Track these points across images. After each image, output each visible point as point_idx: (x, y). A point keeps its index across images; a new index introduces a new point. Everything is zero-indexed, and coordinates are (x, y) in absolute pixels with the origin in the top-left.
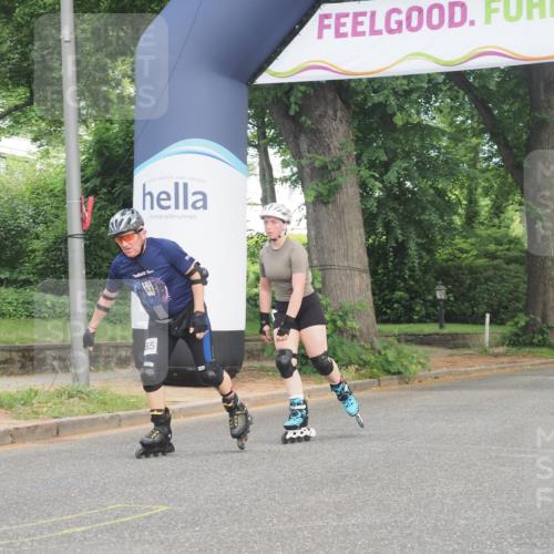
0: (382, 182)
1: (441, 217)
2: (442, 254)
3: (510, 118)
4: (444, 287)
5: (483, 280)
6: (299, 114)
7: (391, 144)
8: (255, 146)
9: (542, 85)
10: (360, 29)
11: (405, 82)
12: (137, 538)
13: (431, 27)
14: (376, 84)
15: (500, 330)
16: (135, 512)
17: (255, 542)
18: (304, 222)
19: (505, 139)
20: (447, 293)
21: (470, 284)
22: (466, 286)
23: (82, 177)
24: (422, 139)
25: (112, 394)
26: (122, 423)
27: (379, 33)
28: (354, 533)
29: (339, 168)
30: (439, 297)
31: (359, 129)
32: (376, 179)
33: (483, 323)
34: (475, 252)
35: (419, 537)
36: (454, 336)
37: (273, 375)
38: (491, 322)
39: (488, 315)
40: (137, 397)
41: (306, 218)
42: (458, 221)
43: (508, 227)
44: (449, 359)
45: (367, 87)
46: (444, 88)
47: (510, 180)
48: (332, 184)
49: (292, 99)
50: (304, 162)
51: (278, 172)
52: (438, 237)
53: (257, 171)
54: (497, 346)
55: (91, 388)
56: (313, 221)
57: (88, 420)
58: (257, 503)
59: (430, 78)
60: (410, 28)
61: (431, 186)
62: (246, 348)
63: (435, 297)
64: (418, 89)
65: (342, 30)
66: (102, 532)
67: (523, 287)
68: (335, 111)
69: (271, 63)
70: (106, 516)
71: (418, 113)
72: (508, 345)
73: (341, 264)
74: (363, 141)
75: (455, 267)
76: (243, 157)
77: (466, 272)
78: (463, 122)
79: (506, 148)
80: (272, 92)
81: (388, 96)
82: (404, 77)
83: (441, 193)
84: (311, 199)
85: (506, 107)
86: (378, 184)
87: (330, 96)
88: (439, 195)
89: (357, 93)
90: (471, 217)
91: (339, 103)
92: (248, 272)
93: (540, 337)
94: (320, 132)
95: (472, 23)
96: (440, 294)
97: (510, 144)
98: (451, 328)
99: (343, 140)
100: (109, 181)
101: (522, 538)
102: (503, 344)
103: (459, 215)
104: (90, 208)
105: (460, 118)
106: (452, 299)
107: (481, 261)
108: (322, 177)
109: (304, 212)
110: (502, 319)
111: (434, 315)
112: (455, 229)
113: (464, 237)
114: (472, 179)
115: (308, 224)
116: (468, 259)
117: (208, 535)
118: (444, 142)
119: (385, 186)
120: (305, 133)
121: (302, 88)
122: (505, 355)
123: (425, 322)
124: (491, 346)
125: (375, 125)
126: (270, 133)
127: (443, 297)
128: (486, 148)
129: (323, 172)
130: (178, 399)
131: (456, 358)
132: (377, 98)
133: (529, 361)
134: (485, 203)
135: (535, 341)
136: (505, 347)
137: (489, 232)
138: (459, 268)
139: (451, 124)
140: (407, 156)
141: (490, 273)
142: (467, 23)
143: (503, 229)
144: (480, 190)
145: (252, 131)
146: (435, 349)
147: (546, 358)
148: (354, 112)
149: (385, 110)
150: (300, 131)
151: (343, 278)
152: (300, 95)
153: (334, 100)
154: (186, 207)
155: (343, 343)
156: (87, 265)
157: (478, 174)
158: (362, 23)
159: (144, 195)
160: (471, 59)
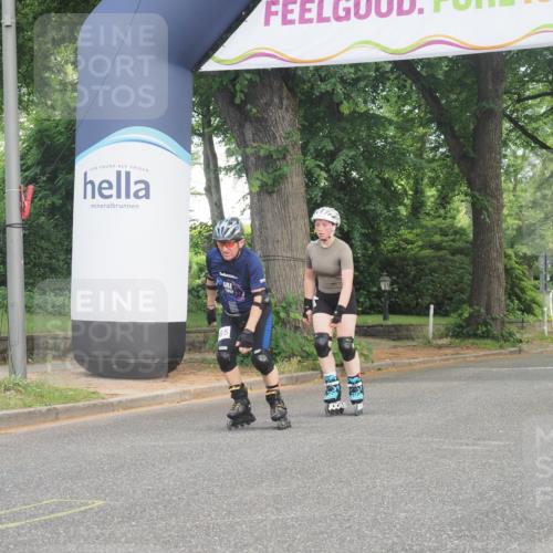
0: (328, 171)
1: (387, 207)
2: (388, 244)
3: (456, 107)
4: (388, 278)
5: (428, 272)
6: (244, 103)
7: (337, 133)
8: (199, 135)
9: (490, 74)
10: (308, 16)
11: (352, 70)
12: (72, 533)
13: (379, 14)
14: (323, 73)
15: (444, 321)
16: (71, 507)
17: (193, 536)
18: (248, 212)
19: (452, 129)
20: (392, 284)
21: (415, 276)
22: (411, 277)
23: (22, 165)
24: (369, 128)
25: (49, 387)
26: (60, 416)
27: (327, 20)
28: (293, 525)
29: (284, 157)
30: (383, 288)
31: (305, 117)
32: (321, 169)
33: (428, 315)
34: (420, 243)
35: (358, 530)
36: (398, 328)
37: (214, 367)
38: (435, 314)
39: (432, 307)
40: (75, 390)
41: (251, 207)
42: (403, 211)
43: (454, 218)
44: (393, 351)
45: (314, 75)
46: (392, 77)
47: (457, 170)
48: (278, 173)
49: (238, 87)
50: (249, 151)
51: (222, 161)
52: (384, 228)
53: (202, 160)
54: (441, 338)
55: (29, 381)
56: (257, 211)
57: (25, 413)
58: (196, 497)
59: (377, 66)
60: (357, 15)
61: (377, 176)
62: (187, 340)
63: (380, 288)
64: (365, 77)
65: (290, 17)
66: (36, 527)
67: (468, 278)
68: (281, 100)
69: (217, 50)
70: (41, 511)
71: (365, 102)
72: (452, 337)
73: (285, 254)
74: (308, 130)
75: (400, 258)
76: (187, 146)
77: (411, 263)
78: (410, 112)
79: (452, 138)
80: (217, 79)
81: (335, 85)
82: (352, 66)
83: (387, 183)
84: (256, 189)
85: (453, 97)
86: (324, 174)
87: (276, 84)
88: (385, 186)
89: (304, 82)
90: (417, 207)
91: (285, 92)
92: (190, 263)
93: (484, 329)
94: (266, 121)
95: (421, 11)
96: (385, 286)
97: (457, 134)
98: (395, 320)
99: (289, 129)
100: (49, 169)
101: (461, 531)
102: (447, 336)
103: (405, 205)
104: (29, 197)
105: (407, 108)
106: (396, 290)
107: (427, 252)
108: (267, 166)
109: (248, 201)
110: (446, 311)
111: (378, 306)
112: (400, 220)
113: (409, 228)
114: (419, 169)
115: (252, 214)
116: (413, 250)
117: (145, 530)
118: (391, 132)
119: (330, 176)
120: (251, 122)
121: (248, 76)
122: (448, 346)
123: (368, 314)
124: (434, 337)
125: (322, 114)
126: (215, 121)
127: (387, 288)
128: (433, 138)
129: (267, 162)
130: (117, 392)
131: (400, 349)
132: (324, 87)
133: (473, 352)
134: (431, 193)
135: (479, 332)
136: (449, 339)
137: (434, 223)
138: (405, 259)
139: (399, 113)
140: (353, 145)
141: (435, 264)
142: (416, 11)
143: (449, 220)
144: (426, 181)
145: (196, 119)
146: (378, 341)
147: (490, 349)
148: (301, 101)
149: (332, 99)
150: (246, 120)
151: (288, 269)
152: (246, 82)
153: (280, 89)
154: (128, 196)
155: (285, 335)
156: (26, 255)
157: (425, 164)
158: (310, 10)
159: (85, 184)
160: (420, 47)
